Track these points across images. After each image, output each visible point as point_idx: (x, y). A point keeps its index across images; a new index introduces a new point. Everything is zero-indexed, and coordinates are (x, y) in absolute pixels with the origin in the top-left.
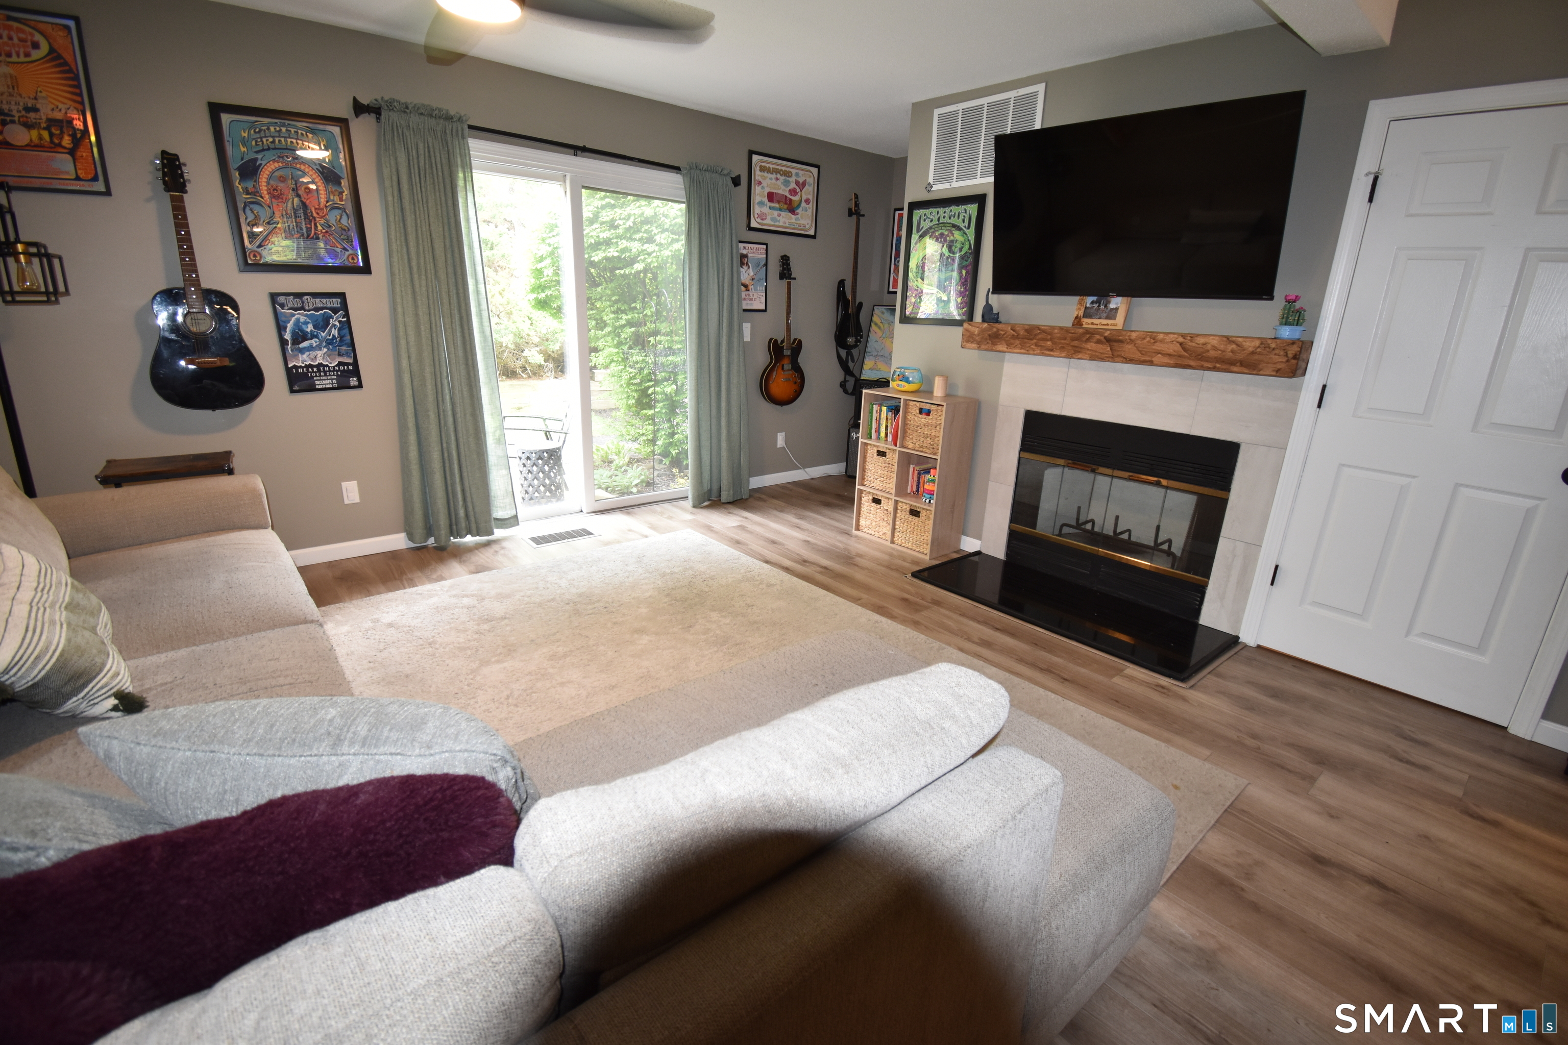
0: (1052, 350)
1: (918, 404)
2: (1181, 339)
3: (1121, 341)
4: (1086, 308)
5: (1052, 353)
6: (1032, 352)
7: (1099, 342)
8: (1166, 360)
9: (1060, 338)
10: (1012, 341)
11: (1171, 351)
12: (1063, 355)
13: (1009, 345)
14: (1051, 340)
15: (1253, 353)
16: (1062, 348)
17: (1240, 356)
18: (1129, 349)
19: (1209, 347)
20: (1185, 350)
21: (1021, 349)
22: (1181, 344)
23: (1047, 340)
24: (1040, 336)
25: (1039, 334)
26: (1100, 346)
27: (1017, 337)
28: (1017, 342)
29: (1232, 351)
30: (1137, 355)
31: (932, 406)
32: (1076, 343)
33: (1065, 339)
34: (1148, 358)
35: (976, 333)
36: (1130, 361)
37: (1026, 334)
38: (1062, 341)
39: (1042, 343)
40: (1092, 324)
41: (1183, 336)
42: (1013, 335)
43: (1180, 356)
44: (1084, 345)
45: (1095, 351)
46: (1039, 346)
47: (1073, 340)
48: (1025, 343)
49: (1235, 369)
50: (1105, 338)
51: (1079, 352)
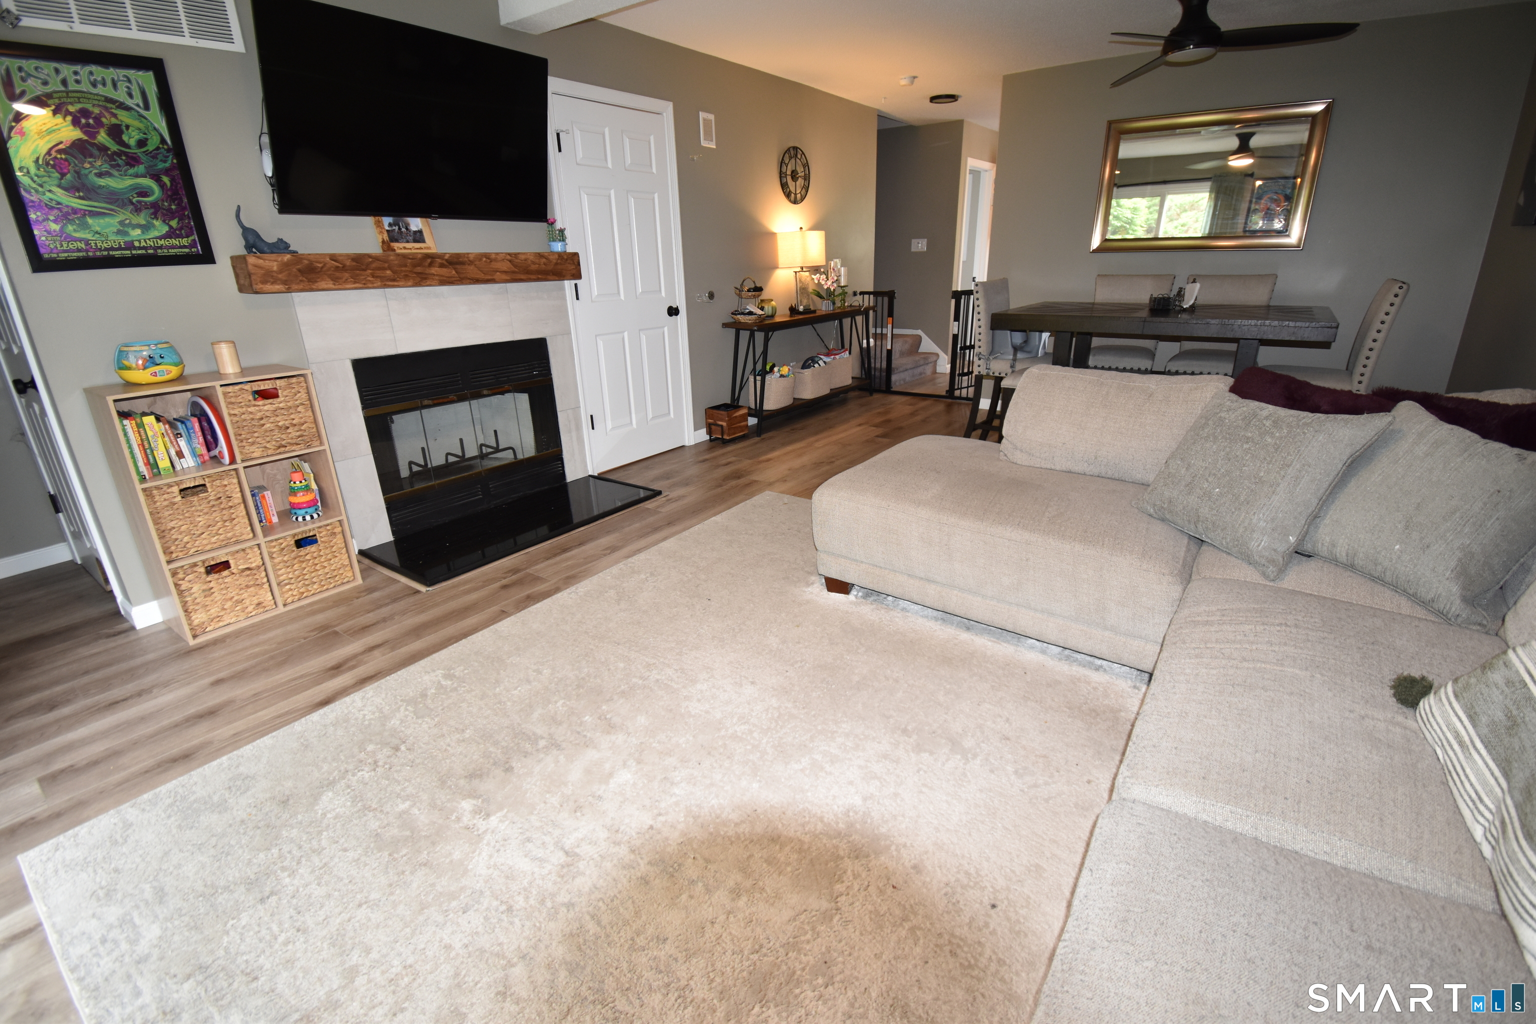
0: (394, 280)
1: (247, 387)
2: (509, 257)
3: (463, 263)
4: (388, 231)
5: (396, 283)
6: (370, 285)
7: (442, 266)
8: (504, 277)
9: (401, 266)
10: (338, 274)
11: (505, 269)
12: (410, 284)
13: (335, 280)
14: (389, 268)
15: (556, 264)
16: (406, 277)
17: (550, 268)
18: (471, 271)
19: (529, 262)
20: (515, 266)
21: (355, 283)
22: (510, 261)
23: (384, 269)
24: (374, 265)
25: (371, 263)
26: (445, 270)
27: (344, 268)
28: (346, 275)
29: (545, 264)
30: (482, 276)
31: (278, 382)
32: (419, 269)
33: (406, 266)
34: (489, 277)
35: (275, 268)
36: (477, 281)
37: (354, 264)
38: (403, 269)
39: (379, 273)
40: (405, 248)
41: (509, 254)
42: (337, 267)
43: (514, 272)
44: (428, 271)
45: (442, 276)
46: (377, 277)
47: (415, 266)
48: (357, 275)
49: (549, 277)
50: (446, 260)
51: (426, 279)
